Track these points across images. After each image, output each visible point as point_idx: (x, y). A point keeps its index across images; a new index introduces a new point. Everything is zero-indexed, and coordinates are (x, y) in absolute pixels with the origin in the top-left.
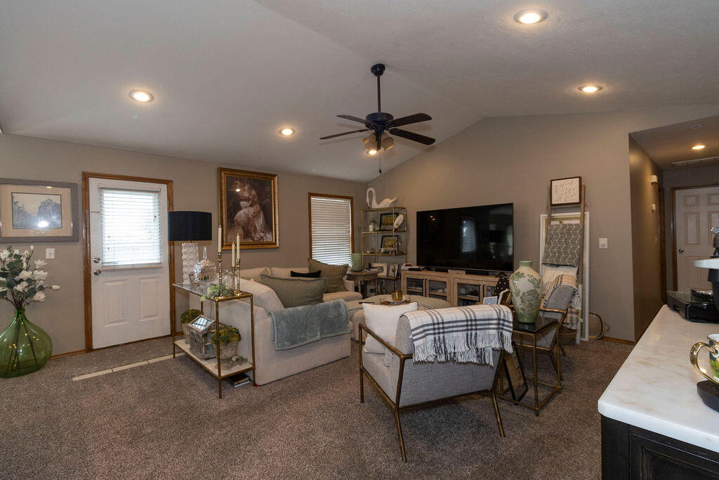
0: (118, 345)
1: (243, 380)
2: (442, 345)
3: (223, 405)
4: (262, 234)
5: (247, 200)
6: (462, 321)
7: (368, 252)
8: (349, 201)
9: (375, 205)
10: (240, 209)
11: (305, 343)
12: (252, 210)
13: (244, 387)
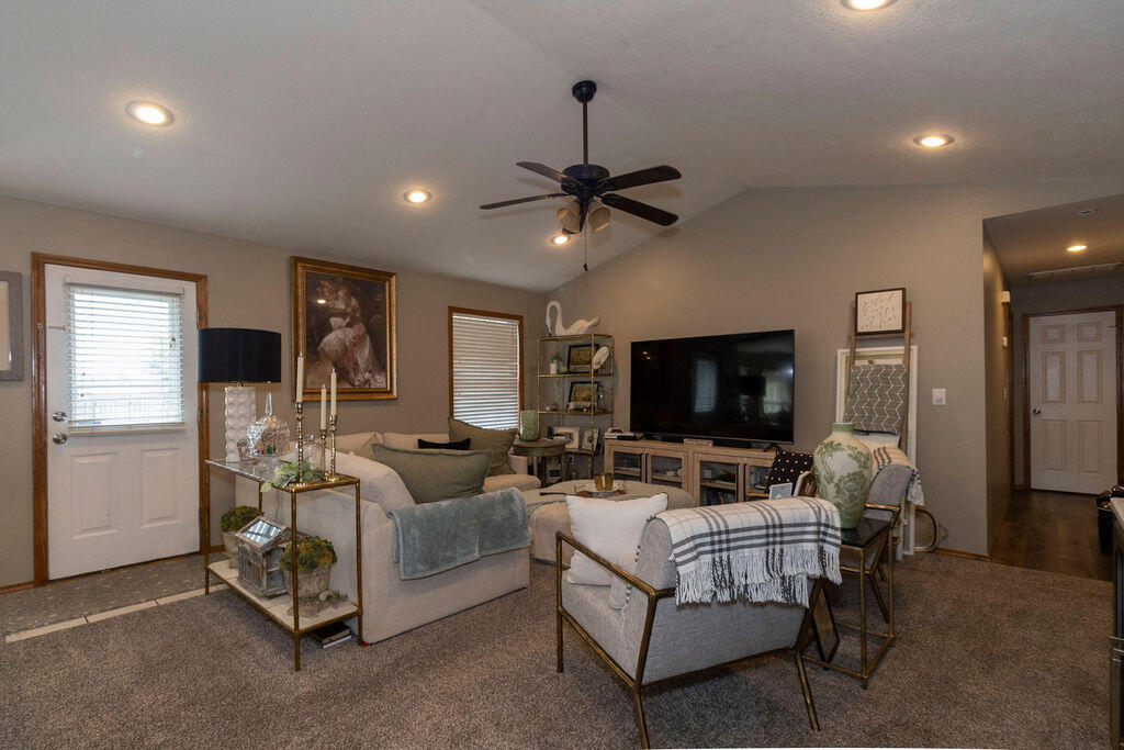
0: (100, 572)
1: (338, 636)
2: (726, 572)
3: (304, 683)
4: (367, 375)
5: (343, 314)
6: (759, 528)
7: (548, 408)
8: (516, 323)
9: (560, 331)
10: (329, 329)
11: (452, 565)
12: (351, 333)
13: (340, 647)
